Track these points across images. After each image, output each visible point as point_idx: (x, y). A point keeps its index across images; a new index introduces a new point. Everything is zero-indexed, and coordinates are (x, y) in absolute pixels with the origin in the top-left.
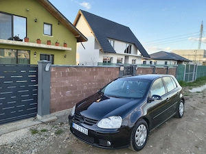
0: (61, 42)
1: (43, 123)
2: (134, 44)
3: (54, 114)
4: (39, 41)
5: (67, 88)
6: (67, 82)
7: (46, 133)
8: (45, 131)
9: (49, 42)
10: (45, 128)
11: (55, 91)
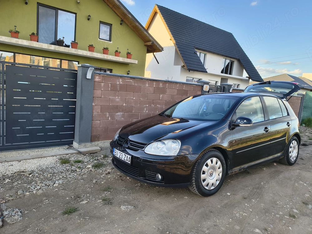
0: (124, 52)
1: (80, 153)
2: (239, 61)
3: (96, 143)
4: (91, 48)
5: (117, 108)
6: (118, 99)
7: (80, 165)
8: (79, 162)
9: (105, 51)
10: (80, 159)
11: (99, 110)
